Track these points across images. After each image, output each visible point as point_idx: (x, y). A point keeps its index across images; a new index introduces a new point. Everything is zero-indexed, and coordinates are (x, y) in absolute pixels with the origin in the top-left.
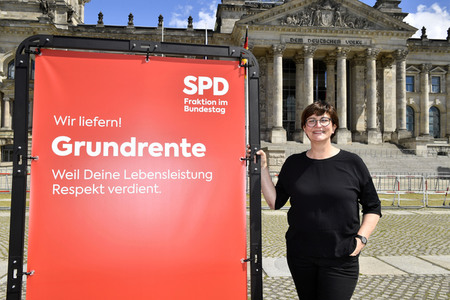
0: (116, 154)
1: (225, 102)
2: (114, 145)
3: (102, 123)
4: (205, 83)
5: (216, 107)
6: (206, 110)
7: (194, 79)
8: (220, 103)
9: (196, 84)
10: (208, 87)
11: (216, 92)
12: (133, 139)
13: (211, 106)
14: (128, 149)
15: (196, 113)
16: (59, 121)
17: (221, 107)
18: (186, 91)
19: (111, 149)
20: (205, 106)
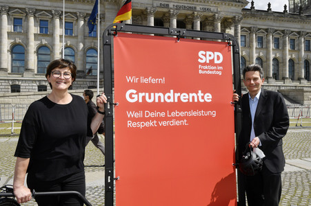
0: (162, 101)
1: (221, 68)
2: (161, 94)
3: (154, 81)
4: (210, 56)
5: (216, 70)
6: (211, 72)
7: (204, 53)
8: (219, 68)
9: (205, 56)
10: (211, 58)
11: (216, 62)
12: (172, 91)
13: (213, 70)
14: (169, 98)
15: (206, 74)
16: (129, 79)
17: (219, 70)
18: (199, 60)
19: (159, 97)
20: (210, 70)
